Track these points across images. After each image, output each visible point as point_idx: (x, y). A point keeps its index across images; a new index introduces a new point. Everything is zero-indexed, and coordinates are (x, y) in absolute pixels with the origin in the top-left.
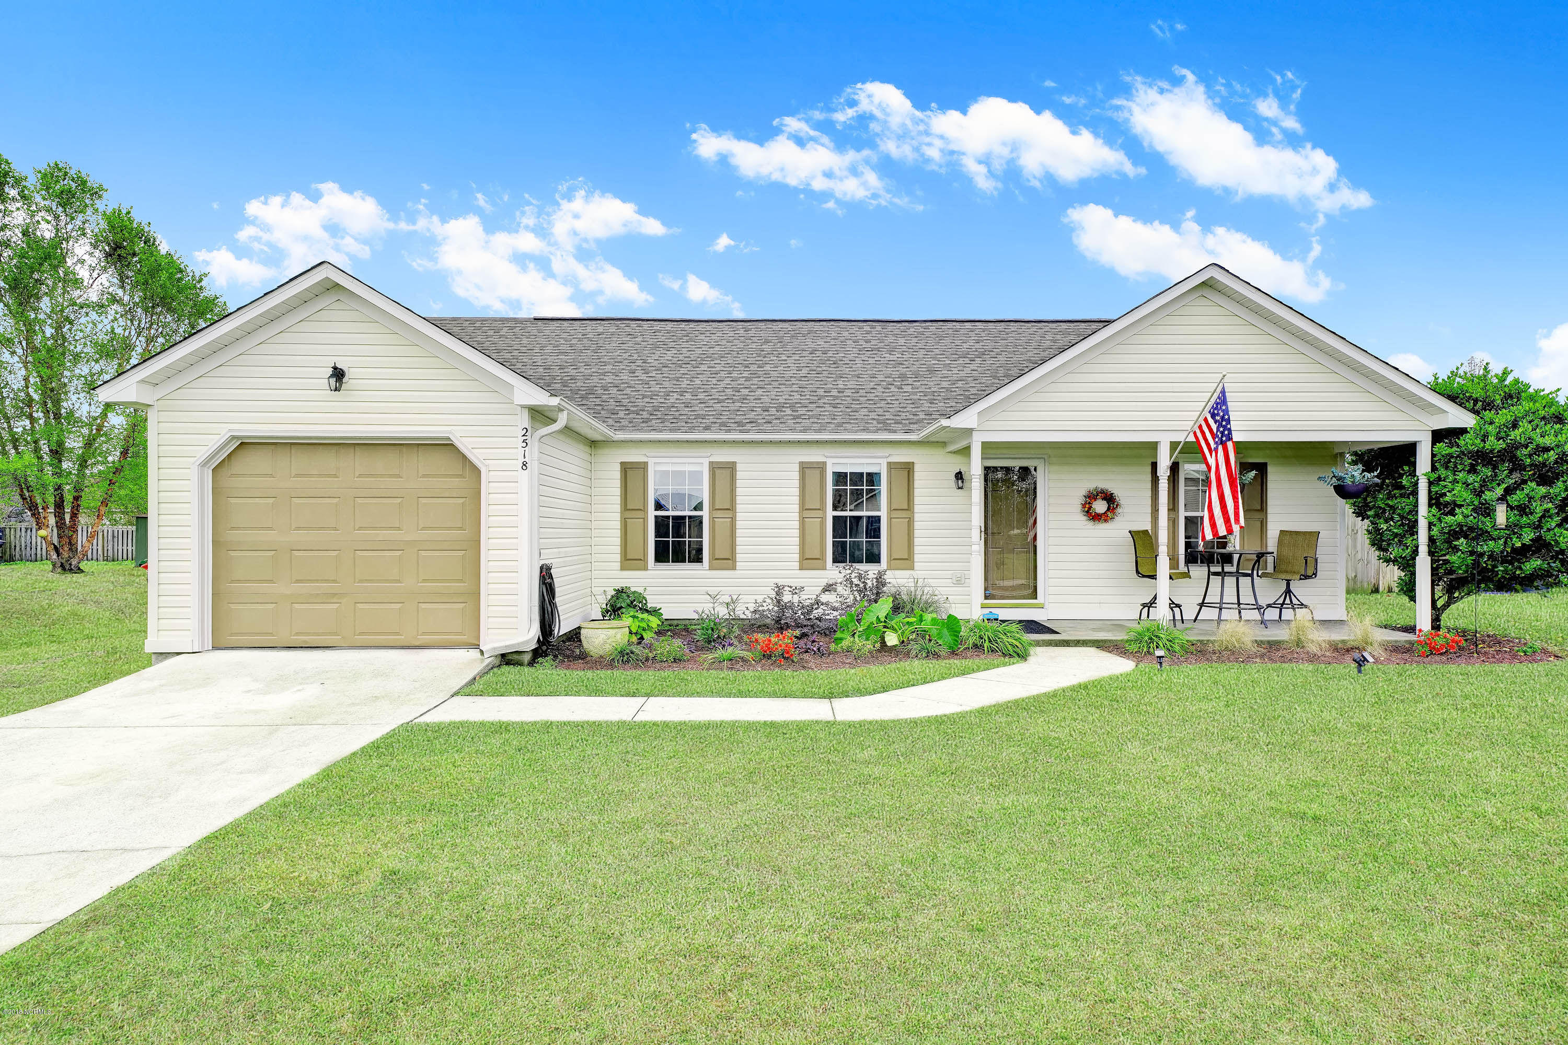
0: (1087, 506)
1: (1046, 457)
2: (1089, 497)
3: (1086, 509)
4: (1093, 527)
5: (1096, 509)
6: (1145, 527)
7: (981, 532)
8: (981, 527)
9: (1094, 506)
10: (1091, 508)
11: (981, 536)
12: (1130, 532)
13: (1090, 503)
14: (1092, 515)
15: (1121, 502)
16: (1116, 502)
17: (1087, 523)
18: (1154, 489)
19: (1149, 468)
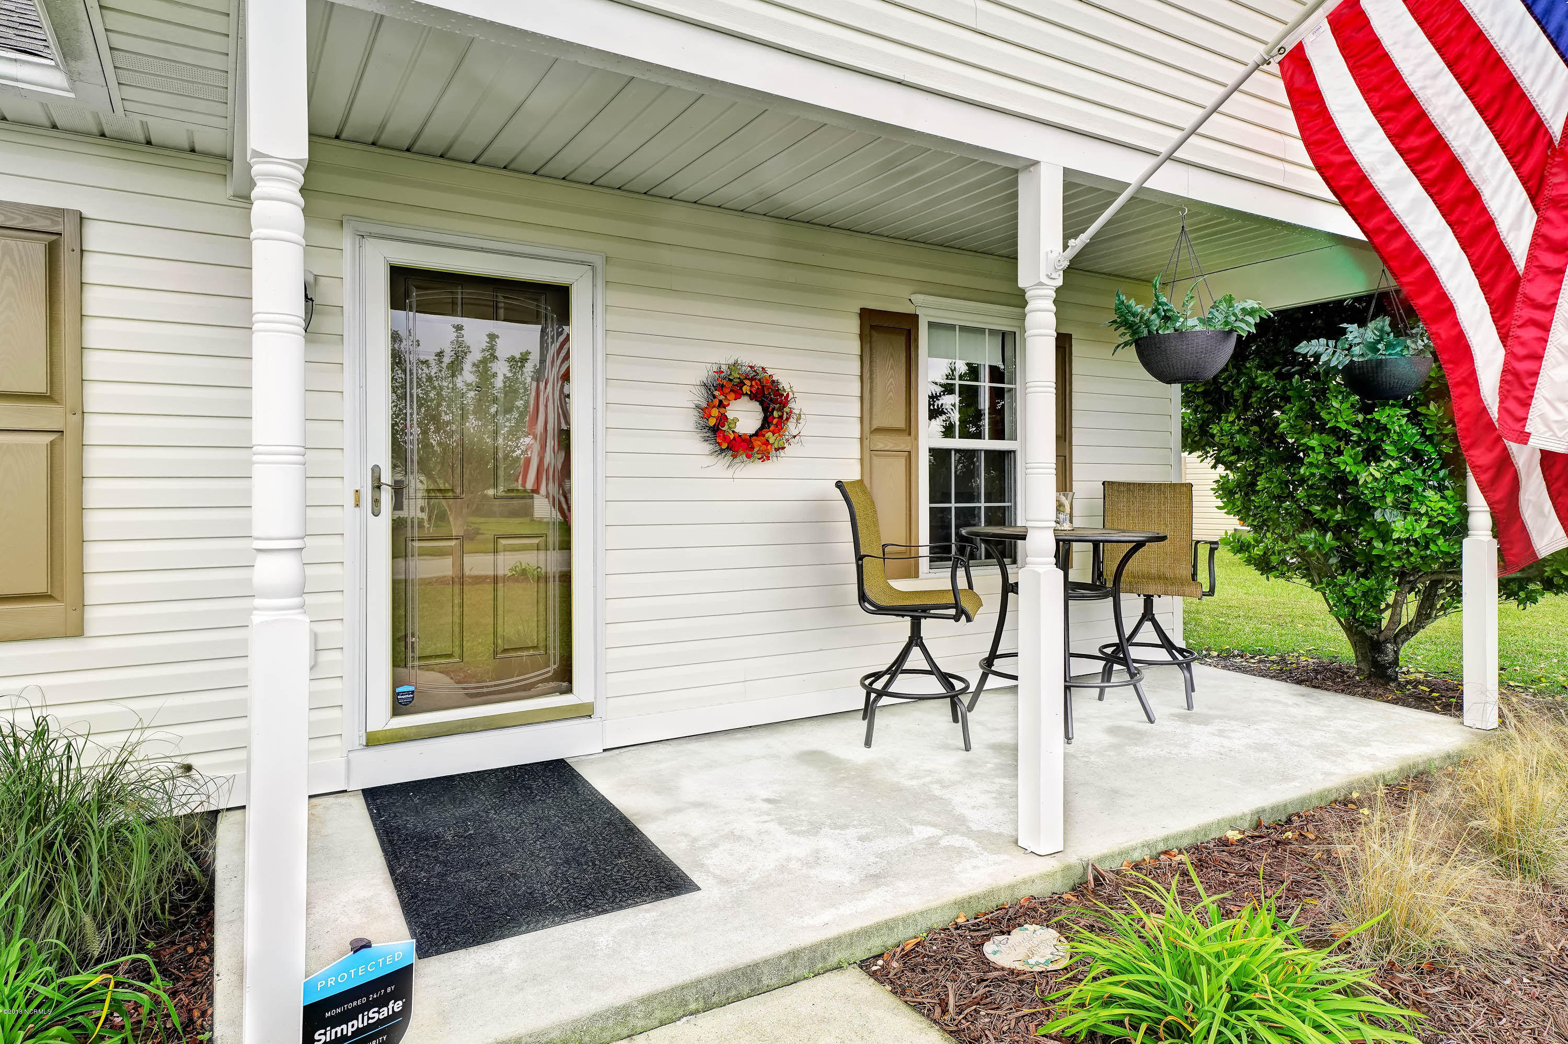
0: (715, 412)
1: (598, 261)
2: (720, 387)
3: (712, 422)
4: (729, 473)
5: (736, 420)
6: (852, 473)
7: (377, 487)
8: (376, 470)
9: (730, 414)
10: (723, 419)
11: (376, 502)
12: (839, 485)
13: (721, 405)
14: (725, 438)
15: (795, 406)
16: (784, 404)
17: (712, 460)
18: (866, 378)
19: (853, 325)
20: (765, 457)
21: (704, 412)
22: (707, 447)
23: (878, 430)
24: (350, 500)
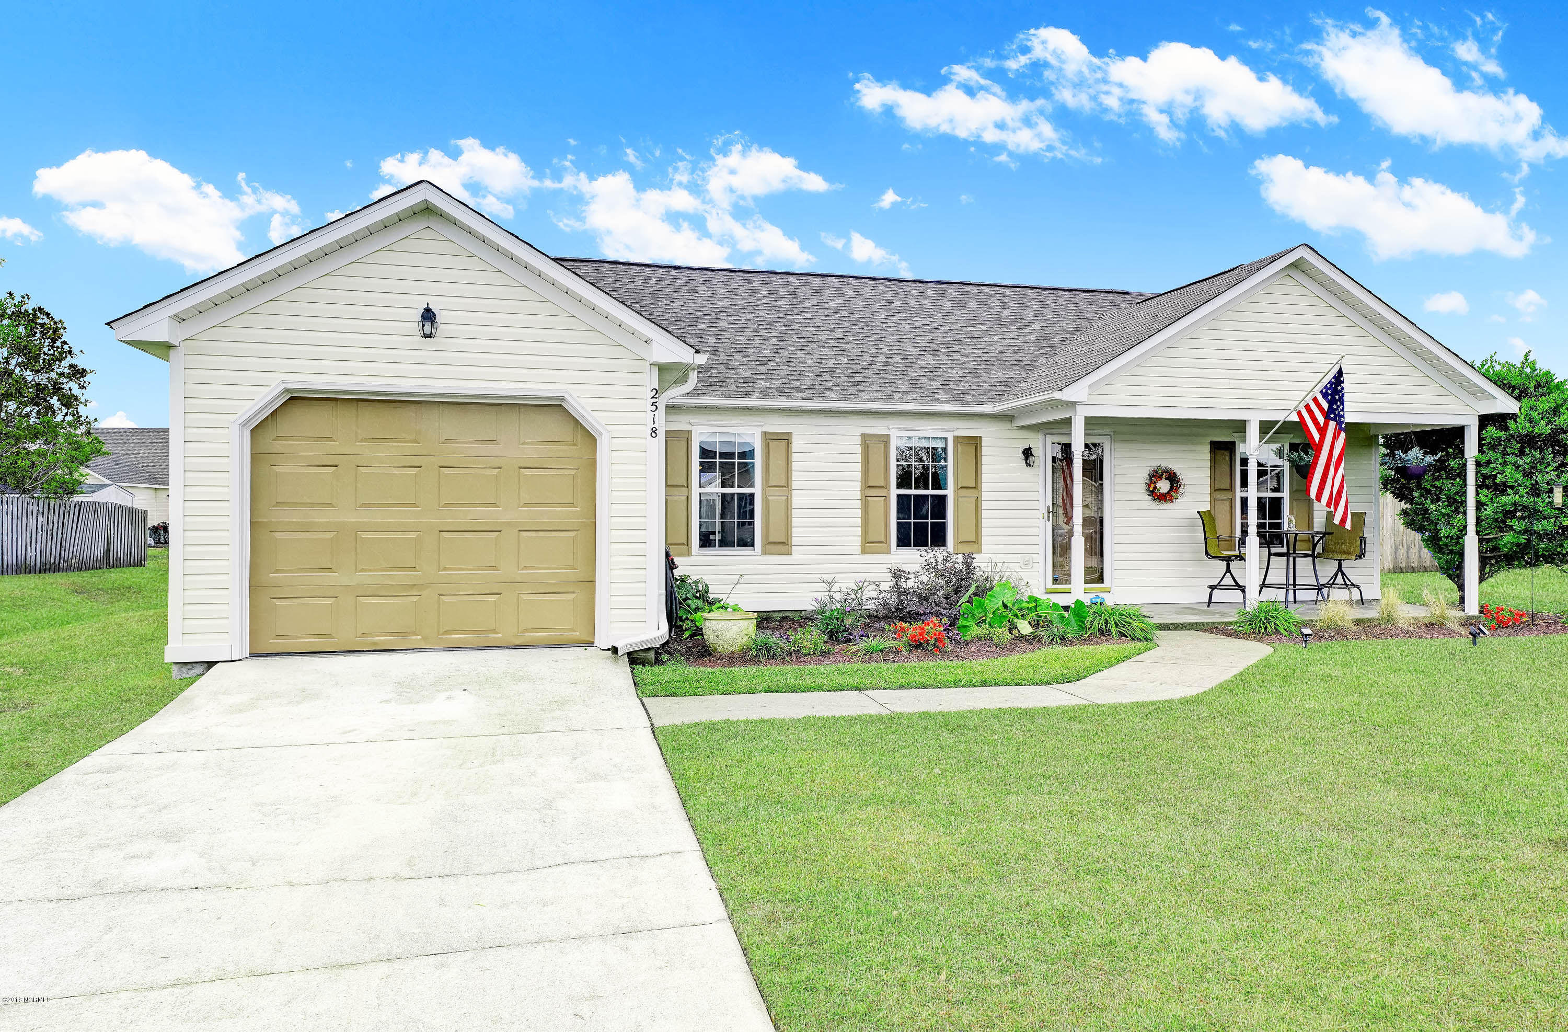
0: (1152, 485)
2: (1154, 477)
3: (1151, 489)
4: (1158, 507)
5: (1160, 488)
6: (1207, 507)
7: (1049, 512)
8: (1048, 507)
9: (1158, 486)
10: (1155, 488)
11: (1049, 517)
12: (1198, 512)
13: (1155, 483)
14: (1156, 495)
15: (1183, 482)
16: (1178, 482)
17: (1152, 502)
18: (1213, 468)
19: (1208, 448)
20: (1171, 501)
21: (1149, 485)
22: (1149, 498)
23: (1217, 490)
24: (1041, 517)
